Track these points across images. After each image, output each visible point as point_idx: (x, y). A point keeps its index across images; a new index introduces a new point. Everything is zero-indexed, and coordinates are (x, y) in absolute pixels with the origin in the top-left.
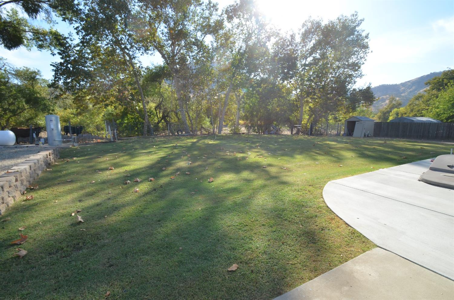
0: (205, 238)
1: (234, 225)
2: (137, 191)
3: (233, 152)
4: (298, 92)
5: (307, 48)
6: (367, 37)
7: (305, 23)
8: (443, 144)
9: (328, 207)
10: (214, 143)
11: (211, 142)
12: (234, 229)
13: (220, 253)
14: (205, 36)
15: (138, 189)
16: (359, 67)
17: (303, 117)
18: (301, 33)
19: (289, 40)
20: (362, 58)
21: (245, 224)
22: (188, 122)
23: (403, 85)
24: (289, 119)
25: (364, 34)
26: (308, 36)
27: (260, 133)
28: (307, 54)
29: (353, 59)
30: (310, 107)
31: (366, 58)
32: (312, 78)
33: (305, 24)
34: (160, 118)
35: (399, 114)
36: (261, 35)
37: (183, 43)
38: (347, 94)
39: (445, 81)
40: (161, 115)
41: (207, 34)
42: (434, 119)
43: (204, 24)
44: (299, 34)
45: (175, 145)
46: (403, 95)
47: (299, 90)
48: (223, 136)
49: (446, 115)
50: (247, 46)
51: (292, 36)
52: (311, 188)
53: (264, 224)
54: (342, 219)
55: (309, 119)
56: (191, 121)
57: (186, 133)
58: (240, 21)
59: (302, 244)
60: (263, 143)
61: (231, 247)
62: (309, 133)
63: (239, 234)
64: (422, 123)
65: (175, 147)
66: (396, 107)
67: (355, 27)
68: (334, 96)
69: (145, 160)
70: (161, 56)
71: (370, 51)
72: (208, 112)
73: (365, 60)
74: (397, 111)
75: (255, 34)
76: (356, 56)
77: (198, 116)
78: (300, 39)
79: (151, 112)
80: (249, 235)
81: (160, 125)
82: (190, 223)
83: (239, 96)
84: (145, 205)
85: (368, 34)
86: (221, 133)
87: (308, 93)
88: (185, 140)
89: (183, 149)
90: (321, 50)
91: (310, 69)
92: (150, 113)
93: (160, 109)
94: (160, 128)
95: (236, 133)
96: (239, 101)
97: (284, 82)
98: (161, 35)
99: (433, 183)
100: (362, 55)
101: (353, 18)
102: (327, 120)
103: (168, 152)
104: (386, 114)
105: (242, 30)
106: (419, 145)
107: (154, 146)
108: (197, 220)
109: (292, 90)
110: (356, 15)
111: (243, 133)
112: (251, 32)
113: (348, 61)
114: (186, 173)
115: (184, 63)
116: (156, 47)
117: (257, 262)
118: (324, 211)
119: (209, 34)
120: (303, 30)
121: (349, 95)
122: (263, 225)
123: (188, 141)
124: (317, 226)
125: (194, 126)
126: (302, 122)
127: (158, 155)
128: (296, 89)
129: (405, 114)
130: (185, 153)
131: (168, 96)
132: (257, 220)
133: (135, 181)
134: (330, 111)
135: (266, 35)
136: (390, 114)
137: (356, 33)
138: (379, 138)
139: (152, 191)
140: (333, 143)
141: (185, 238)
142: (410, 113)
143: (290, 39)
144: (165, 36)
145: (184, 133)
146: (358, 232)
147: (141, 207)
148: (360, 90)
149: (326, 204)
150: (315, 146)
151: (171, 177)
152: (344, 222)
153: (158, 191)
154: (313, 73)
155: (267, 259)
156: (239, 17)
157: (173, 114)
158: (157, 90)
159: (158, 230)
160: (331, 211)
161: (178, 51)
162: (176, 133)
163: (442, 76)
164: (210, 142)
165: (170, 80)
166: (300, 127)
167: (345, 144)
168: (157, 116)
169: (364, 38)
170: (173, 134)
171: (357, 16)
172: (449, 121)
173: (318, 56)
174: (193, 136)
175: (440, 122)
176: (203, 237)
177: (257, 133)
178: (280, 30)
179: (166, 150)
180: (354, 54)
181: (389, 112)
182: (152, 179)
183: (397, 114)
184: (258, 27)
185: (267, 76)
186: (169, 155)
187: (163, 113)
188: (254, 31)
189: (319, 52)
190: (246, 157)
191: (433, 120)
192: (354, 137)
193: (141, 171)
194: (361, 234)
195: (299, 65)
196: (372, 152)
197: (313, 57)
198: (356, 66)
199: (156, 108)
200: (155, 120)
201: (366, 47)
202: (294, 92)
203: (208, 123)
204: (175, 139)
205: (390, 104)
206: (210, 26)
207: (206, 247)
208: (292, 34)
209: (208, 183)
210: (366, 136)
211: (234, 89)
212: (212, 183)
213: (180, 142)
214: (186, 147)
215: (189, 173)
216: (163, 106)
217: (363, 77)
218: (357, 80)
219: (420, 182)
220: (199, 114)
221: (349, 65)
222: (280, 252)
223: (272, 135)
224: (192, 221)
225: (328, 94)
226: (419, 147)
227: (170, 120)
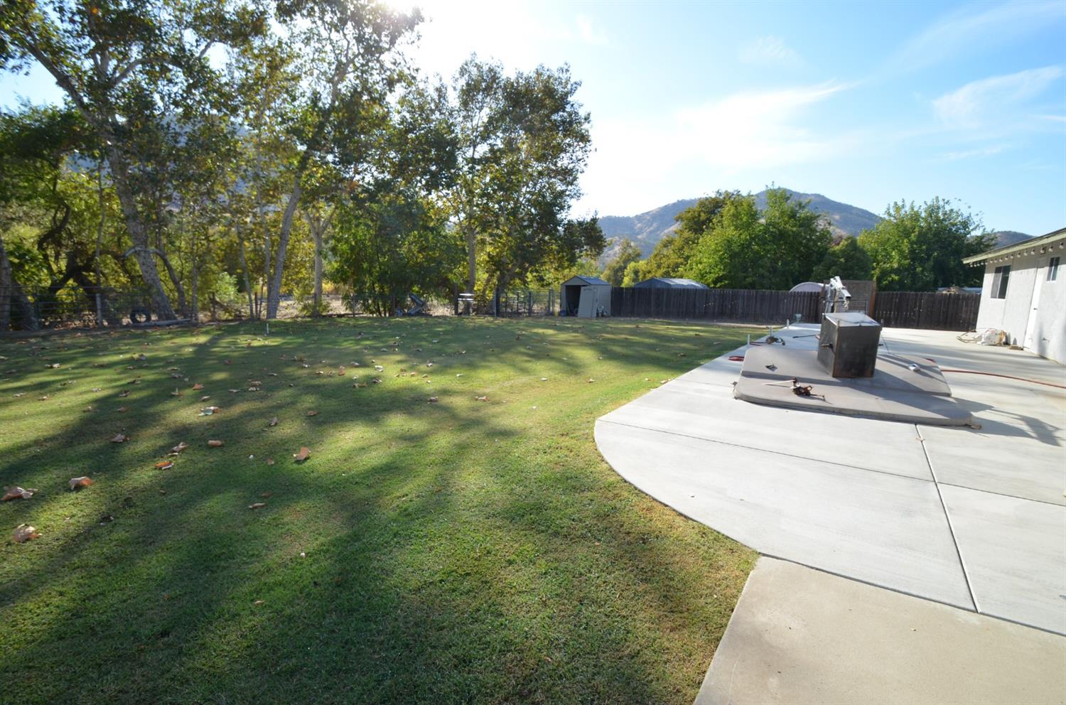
0: (359, 653)
1: (431, 583)
2: (30, 534)
3: (335, 366)
4: (462, 219)
5: (475, 123)
6: (586, 119)
7: (466, 67)
8: (719, 326)
9: (626, 481)
10: (267, 343)
11: (258, 342)
12: (436, 596)
13: (430, 689)
14: (208, 46)
15: (31, 529)
16: (575, 179)
17: (477, 276)
18: (459, 87)
19: (433, 100)
20: (580, 160)
21: (460, 571)
22: (167, 287)
23: (639, 218)
24: (447, 280)
25: (582, 113)
26: (474, 95)
27: (380, 314)
28: (476, 137)
29: (564, 161)
30: (489, 254)
31: (587, 161)
32: (490, 190)
33: (466, 69)
34: (60, 272)
35: (640, 274)
36: (371, 74)
37: (135, 52)
38: (558, 231)
39: (703, 216)
40: (63, 264)
41: (214, 41)
42: (697, 282)
43: (205, 11)
44: (455, 88)
45: (136, 356)
46: (639, 237)
47: (462, 215)
48: (285, 324)
49: (713, 276)
50: (336, 94)
51: (438, 90)
52: (566, 442)
53: (512, 559)
54: (666, 506)
55: (488, 281)
56: (176, 283)
57: (160, 317)
58: (314, 26)
59: (623, 591)
60: (402, 338)
61: (455, 657)
62: (495, 311)
63: (458, 605)
64: (684, 290)
65: (138, 364)
66: (634, 259)
67: (566, 94)
68: (535, 233)
69: (31, 415)
70: (55, 80)
71: (592, 148)
72: (231, 260)
73: (585, 165)
74: (634, 267)
75: (356, 69)
76: (568, 154)
77: (200, 269)
78: (457, 100)
79: (25, 255)
80: (486, 602)
81: (62, 294)
82: (288, 611)
83: (318, 219)
84: (80, 585)
85: (589, 114)
86: (275, 317)
87: (485, 222)
88: (168, 339)
89: (169, 369)
90: (504, 131)
91: (485, 171)
92: (21, 257)
93: (58, 244)
94: (63, 303)
95: (317, 314)
96: (318, 234)
97: (430, 194)
98: (54, 16)
99: (757, 401)
100: (579, 154)
101: (561, 75)
102: (525, 282)
103: (116, 380)
104: (618, 272)
105: (320, 51)
106: (693, 330)
107: (56, 366)
108: (308, 595)
109: (449, 215)
110: (567, 71)
111: (340, 316)
112: (344, 60)
113: (555, 165)
114: (210, 442)
115: (148, 112)
116: (34, 51)
117: (549, 682)
118: (626, 494)
119: (220, 41)
120: (462, 82)
121: (562, 233)
122: (510, 563)
123: (179, 341)
124: (628, 533)
125: (188, 298)
126: (474, 286)
127: (81, 393)
128: (457, 213)
129: (649, 272)
130: (181, 379)
131: (88, 207)
132: (489, 552)
133: (10, 499)
134: (531, 265)
135: (384, 76)
136: (625, 273)
137: (568, 108)
138: (622, 319)
139: (97, 526)
140: (550, 332)
141: (292, 673)
142: (656, 271)
143: (436, 97)
144: (72, 21)
145: (154, 318)
146: (712, 531)
147: (68, 596)
148: (580, 224)
149: (619, 475)
150: (520, 340)
151: (160, 464)
152: (674, 510)
153: (121, 521)
154: (492, 179)
155: (567, 663)
156: (309, 15)
157: (110, 260)
158: (42, 185)
159: (175, 670)
160: (636, 491)
161: (117, 75)
162: (126, 321)
163: (696, 207)
164: (256, 343)
165: (94, 158)
166: (470, 297)
167: (574, 332)
168: (49, 268)
169: (583, 121)
170: (115, 323)
171: (568, 73)
172: (718, 285)
173: (499, 144)
174: (191, 326)
175: (706, 287)
176: (354, 650)
177: (372, 312)
178: (417, 70)
179: (109, 374)
180: (565, 151)
181: (622, 269)
182: (83, 479)
183: (636, 272)
184: (362, 51)
185: (389, 177)
186: (126, 389)
187: (71, 258)
188: (352, 61)
189: (501, 135)
190: (377, 377)
191: (697, 285)
192: (581, 318)
193: (22, 456)
194: (718, 533)
195: (460, 159)
196: (623, 346)
197: (490, 144)
198: (568, 175)
199: (41, 242)
200: (40, 281)
201: (584, 138)
202: (453, 219)
203: (232, 290)
204: (130, 338)
205: (623, 254)
206: (222, 19)
207: (379, 682)
208: (438, 85)
209: (295, 466)
210: (600, 315)
211: (305, 202)
212: (307, 464)
213: (151, 346)
214: (179, 361)
215: (219, 442)
216: (71, 236)
217: (582, 197)
218: (572, 202)
219: (738, 401)
220: (203, 262)
221: (557, 173)
222: (585, 629)
223: (415, 318)
224: (290, 603)
225: (526, 227)
226: (692, 333)
227: (98, 280)
